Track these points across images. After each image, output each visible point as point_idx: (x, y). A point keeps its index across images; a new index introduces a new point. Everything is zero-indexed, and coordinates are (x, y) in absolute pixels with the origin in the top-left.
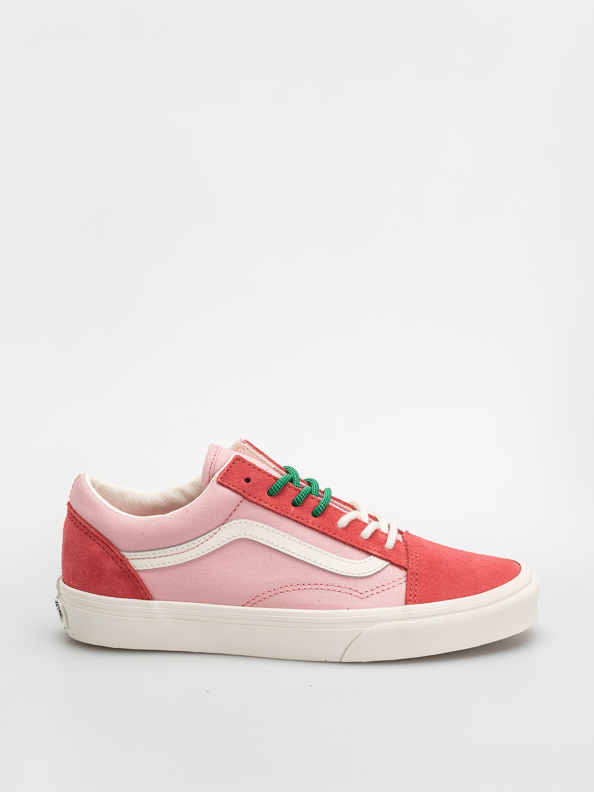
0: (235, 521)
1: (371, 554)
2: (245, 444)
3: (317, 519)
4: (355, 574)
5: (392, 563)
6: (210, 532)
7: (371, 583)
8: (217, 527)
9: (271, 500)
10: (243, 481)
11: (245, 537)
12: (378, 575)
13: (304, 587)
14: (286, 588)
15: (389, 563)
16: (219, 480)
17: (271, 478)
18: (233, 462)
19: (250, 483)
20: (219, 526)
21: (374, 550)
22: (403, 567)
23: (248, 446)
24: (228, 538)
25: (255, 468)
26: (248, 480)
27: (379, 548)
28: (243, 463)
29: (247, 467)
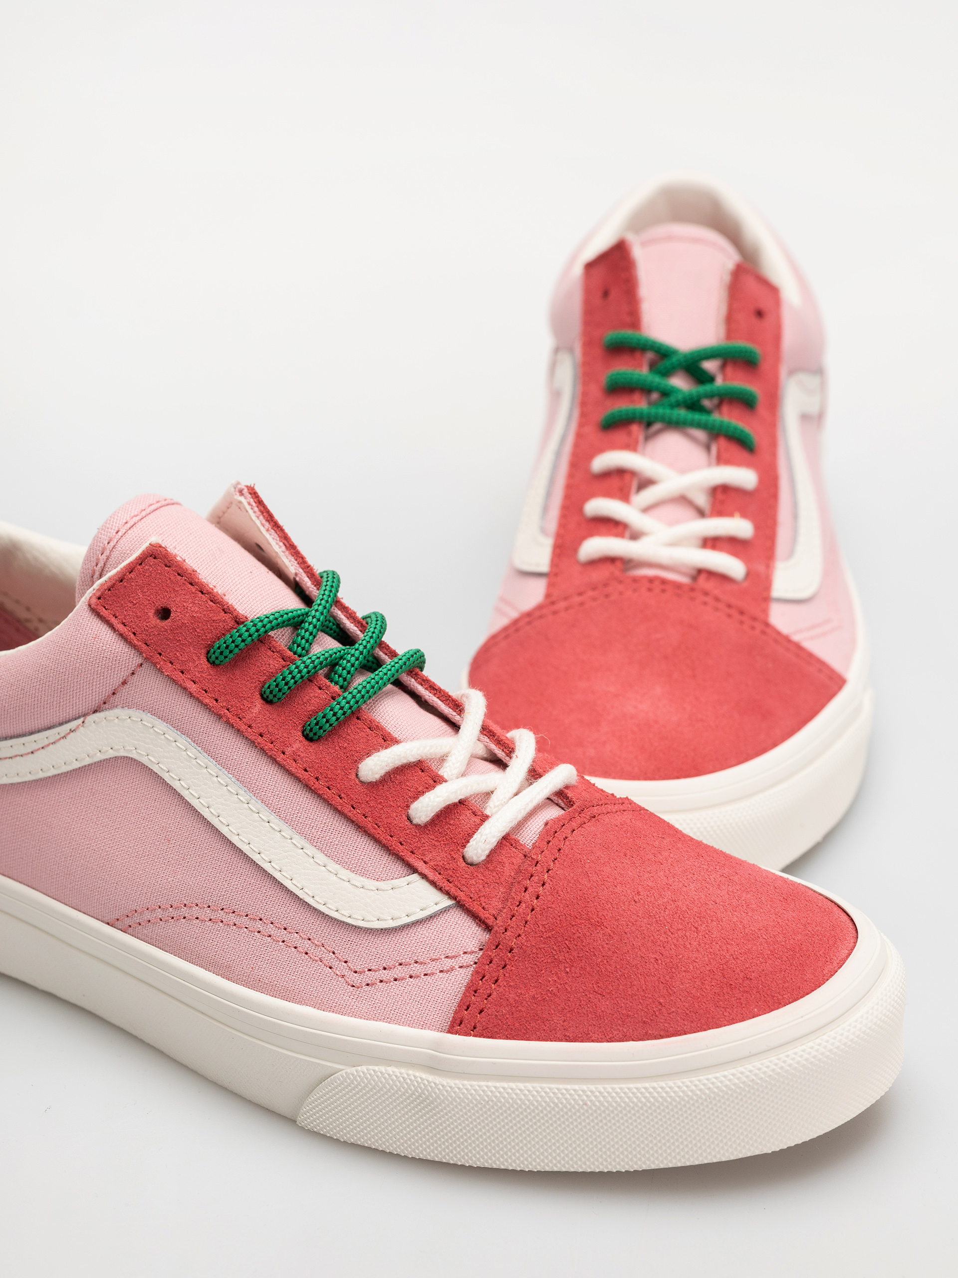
0: (117, 711)
1: (414, 870)
2: (242, 499)
3: (312, 748)
4: (354, 916)
5: (460, 905)
6: (61, 724)
7: (387, 950)
8: (79, 717)
9: (210, 675)
10: (151, 613)
11: (134, 755)
12: (413, 930)
13: (232, 918)
14: (196, 911)
15: (454, 902)
16: (94, 600)
17: (227, 616)
18: (141, 561)
19: (167, 623)
20: (85, 715)
21: (427, 859)
22: (484, 923)
23: (249, 504)
24: (100, 748)
25: (192, 585)
26: (165, 613)
27: (443, 854)
28: (166, 566)
29: (172, 578)
